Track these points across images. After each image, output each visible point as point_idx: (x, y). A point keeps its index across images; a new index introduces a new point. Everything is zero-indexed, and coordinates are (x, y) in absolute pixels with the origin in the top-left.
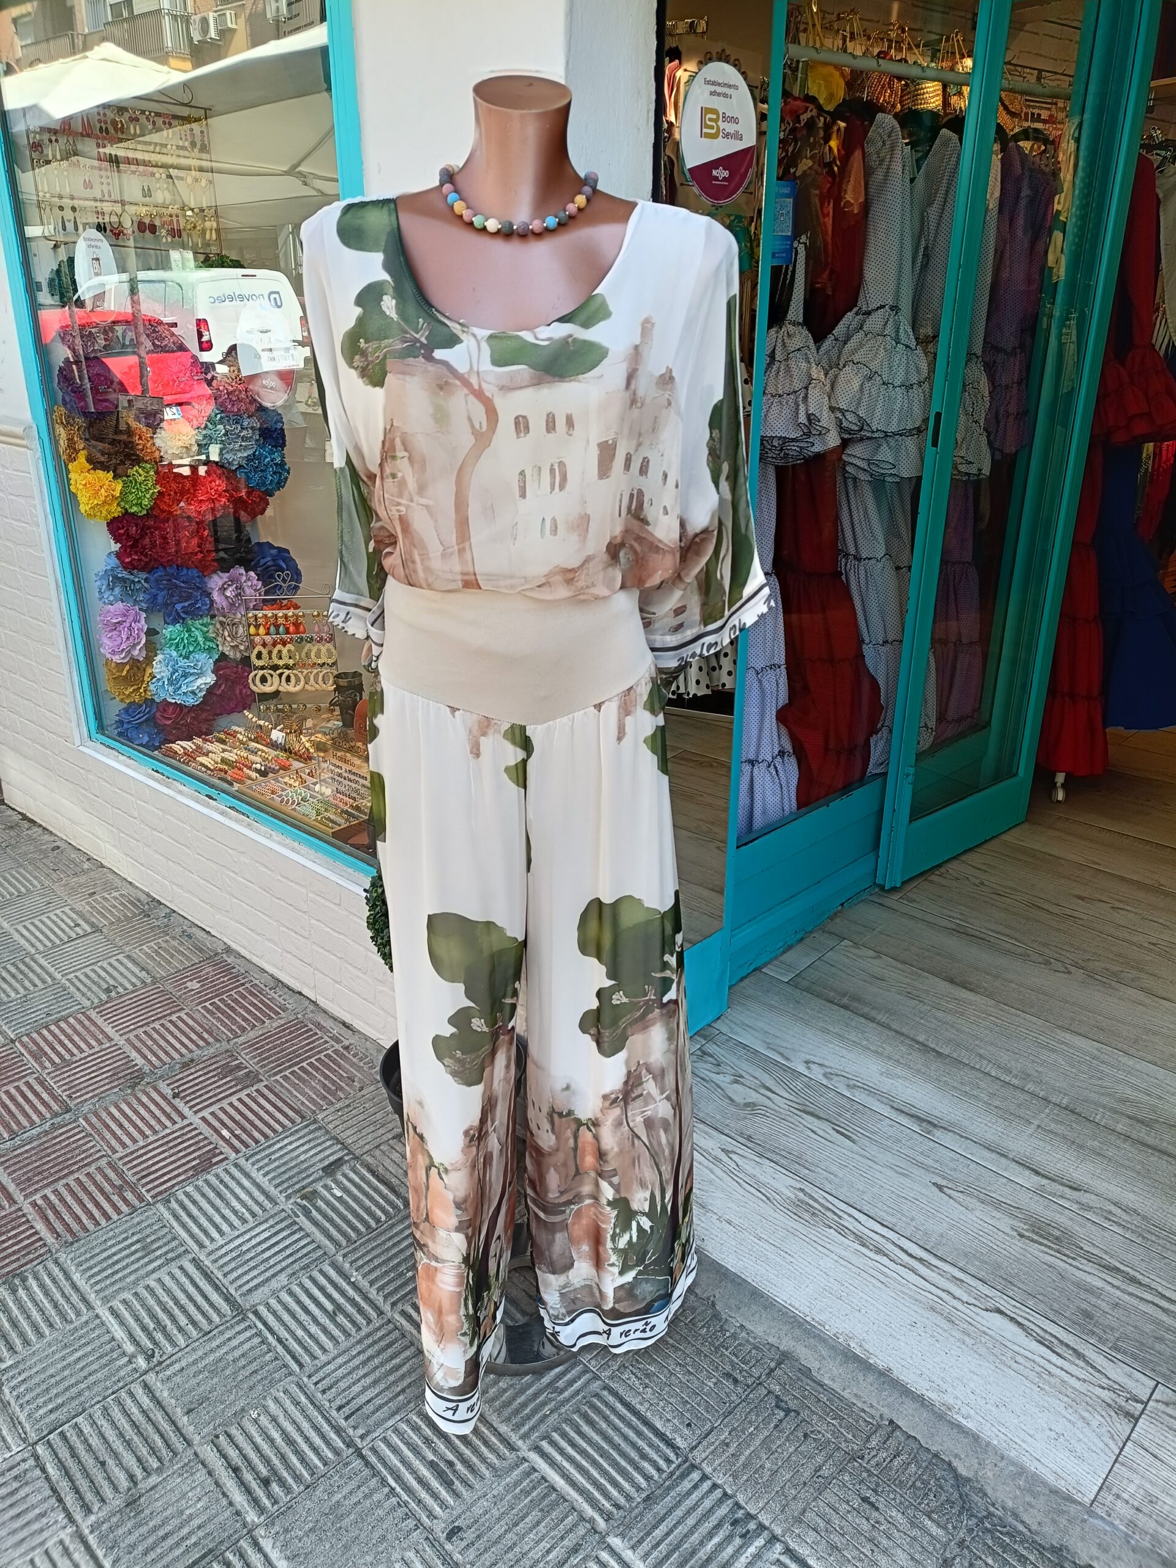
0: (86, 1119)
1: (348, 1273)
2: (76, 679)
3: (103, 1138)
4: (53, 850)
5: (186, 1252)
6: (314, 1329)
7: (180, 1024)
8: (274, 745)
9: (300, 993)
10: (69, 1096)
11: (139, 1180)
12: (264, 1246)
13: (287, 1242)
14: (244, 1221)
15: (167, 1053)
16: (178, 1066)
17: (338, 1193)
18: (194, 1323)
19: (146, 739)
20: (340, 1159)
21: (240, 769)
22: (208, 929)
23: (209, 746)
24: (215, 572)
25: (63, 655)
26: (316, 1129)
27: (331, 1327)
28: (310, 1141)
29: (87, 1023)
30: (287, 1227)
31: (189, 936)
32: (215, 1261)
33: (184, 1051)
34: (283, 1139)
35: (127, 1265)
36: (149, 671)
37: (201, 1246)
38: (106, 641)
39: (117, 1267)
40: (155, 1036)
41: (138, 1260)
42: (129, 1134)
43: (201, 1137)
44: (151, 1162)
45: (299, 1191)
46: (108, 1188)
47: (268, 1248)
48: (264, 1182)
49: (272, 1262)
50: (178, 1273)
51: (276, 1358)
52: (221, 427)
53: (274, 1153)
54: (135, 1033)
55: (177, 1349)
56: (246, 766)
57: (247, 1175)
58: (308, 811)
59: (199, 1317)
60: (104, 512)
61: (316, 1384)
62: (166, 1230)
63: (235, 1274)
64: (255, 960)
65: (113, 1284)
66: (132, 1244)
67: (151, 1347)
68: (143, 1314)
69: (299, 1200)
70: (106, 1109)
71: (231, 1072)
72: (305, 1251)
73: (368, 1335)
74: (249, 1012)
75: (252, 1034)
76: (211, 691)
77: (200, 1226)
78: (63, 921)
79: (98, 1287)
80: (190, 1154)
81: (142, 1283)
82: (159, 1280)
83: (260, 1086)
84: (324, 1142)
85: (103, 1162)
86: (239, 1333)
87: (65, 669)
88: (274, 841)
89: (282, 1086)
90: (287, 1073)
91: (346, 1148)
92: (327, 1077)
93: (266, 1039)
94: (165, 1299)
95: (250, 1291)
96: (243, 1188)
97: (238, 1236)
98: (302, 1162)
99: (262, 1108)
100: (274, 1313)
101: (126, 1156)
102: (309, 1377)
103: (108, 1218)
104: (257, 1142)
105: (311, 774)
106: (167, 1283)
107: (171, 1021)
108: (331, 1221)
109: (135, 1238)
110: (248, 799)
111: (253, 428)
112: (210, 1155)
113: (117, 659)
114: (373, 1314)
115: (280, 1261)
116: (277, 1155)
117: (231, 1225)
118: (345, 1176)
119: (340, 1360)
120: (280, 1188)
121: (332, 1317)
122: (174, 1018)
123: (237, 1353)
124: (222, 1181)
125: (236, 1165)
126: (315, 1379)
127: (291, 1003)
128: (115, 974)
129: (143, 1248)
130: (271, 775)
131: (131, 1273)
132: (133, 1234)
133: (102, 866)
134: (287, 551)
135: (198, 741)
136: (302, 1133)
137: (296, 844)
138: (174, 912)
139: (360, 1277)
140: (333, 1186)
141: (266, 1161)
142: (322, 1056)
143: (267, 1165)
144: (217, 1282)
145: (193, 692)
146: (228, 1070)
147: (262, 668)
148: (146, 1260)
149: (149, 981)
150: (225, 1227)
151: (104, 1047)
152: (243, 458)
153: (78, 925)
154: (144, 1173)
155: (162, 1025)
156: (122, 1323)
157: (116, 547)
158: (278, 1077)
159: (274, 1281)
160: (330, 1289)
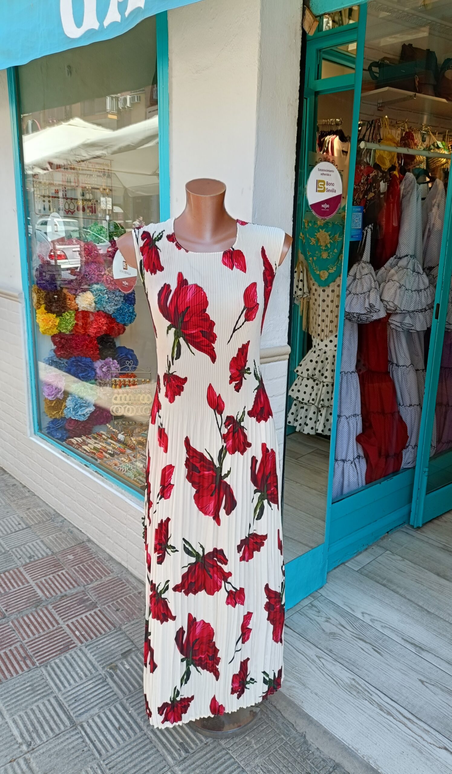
0: (12, 622)
1: (127, 708)
2: (31, 406)
3: (19, 632)
4: (13, 486)
5: (52, 692)
6: (109, 737)
7: (62, 576)
8: (119, 441)
9: (120, 564)
10: (6, 610)
11: (34, 654)
12: (90, 692)
13: (100, 691)
14: (81, 678)
15: (54, 591)
16: (58, 598)
17: (127, 667)
18: (52, 730)
19: (60, 436)
20: (130, 650)
21: (102, 453)
22: (81, 529)
23: (89, 441)
24: (98, 359)
25: (26, 395)
26: (121, 634)
27: (117, 736)
28: (117, 640)
29: (18, 574)
30: (101, 683)
31: (71, 532)
32: (65, 698)
33: (62, 590)
34: (104, 638)
35: (24, 698)
36: (64, 404)
37: (60, 690)
38: (46, 389)
39: (18, 698)
40: (50, 582)
41: (29, 695)
42: (31, 631)
43: (66, 634)
44: (40, 646)
45: (109, 665)
46: (19, 658)
47: (91, 693)
48: (93, 659)
49: (92, 701)
50: (47, 703)
51: (89, 750)
52: (106, 295)
53: (99, 644)
54: (40, 580)
55: (42, 742)
56: (105, 451)
57: (85, 655)
58: (131, 474)
59: (54, 726)
60: (50, 332)
61: (107, 765)
62: (43, 681)
63: (74, 706)
64: (101, 546)
65: (16, 707)
66: (27, 687)
67: (30, 740)
68: (28, 723)
69: (108, 670)
70: (22, 618)
71: (85, 601)
72: (108, 696)
73: (134, 741)
74: (95, 572)
75: (96, 583)
76: (92, 414)
77: (60, 680)
78: (13, 521)
79: (8, 708)
80: (59, 643)
81: (30, 707)
82: (38, 706)
83: (96, 610)
84: (124, 641)
85: (18, 645)
86: (72, 736)
87: (26, 402)
88: (114, 489)
89: (107, 611)
90: (110, 604)
91: (134, 644)
92: (128, 607)
93: (102, 586)
94: (39, 715)
95: (80, 714)
96: (82, 661)
97: (77, 686)
98: (112, 650)
99: (96, 621)
100: (90, 727)
101: (29, 642)
102: (104, 761)
103: (17, 672)
104: (92, 638)
105: (134, 457)
106: (41, 708)
107: (58, 575)
108: (122, 681)
109: (29, 684)
110: (103, 468)
111: (121, 296)
112: (69, 644)
113: (50, 398)
114: (137, 730)
115: (96, 700)
116: (101, 646)
117: (75, 681)
118: (132, 658)
119: (120, 753)
120: (100, 663)
121: (118, 730)
122: (59, 573)
123: (70, 746)
124: (73, 658)
125: (80, 650)
126: (106, 762)
127: (116, 569)
128: (34, 549)
129: (32, 689)
130: (116, 456)
131: (25, 702)
132: (28, 682)
133: (35, 495)
134: (132, 351)
135: (84, 438)
136: (113, 636)
137: (123, 491)
138: (66, 519)
139: (133, 711)
140: (125, 663)
141: (95, 648)
142: (127, 596)
143: (95, 650)
144: (65, 709)
145: (84, 415)
146: (82, 601)
147: (117, 404)
148: (33, 695)
149: (50, 553)
150: (72, 681)
151: (25, 586)
152: (115, 309)
153: (20, 524)
154: (37, 651)
155: (54, 577)
156: (18, 727)
157: (54, 347)
158: (106, 606)
159: (92, 710)
160: (119, 717)
